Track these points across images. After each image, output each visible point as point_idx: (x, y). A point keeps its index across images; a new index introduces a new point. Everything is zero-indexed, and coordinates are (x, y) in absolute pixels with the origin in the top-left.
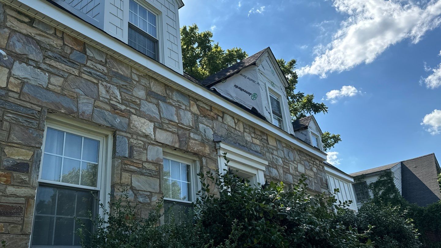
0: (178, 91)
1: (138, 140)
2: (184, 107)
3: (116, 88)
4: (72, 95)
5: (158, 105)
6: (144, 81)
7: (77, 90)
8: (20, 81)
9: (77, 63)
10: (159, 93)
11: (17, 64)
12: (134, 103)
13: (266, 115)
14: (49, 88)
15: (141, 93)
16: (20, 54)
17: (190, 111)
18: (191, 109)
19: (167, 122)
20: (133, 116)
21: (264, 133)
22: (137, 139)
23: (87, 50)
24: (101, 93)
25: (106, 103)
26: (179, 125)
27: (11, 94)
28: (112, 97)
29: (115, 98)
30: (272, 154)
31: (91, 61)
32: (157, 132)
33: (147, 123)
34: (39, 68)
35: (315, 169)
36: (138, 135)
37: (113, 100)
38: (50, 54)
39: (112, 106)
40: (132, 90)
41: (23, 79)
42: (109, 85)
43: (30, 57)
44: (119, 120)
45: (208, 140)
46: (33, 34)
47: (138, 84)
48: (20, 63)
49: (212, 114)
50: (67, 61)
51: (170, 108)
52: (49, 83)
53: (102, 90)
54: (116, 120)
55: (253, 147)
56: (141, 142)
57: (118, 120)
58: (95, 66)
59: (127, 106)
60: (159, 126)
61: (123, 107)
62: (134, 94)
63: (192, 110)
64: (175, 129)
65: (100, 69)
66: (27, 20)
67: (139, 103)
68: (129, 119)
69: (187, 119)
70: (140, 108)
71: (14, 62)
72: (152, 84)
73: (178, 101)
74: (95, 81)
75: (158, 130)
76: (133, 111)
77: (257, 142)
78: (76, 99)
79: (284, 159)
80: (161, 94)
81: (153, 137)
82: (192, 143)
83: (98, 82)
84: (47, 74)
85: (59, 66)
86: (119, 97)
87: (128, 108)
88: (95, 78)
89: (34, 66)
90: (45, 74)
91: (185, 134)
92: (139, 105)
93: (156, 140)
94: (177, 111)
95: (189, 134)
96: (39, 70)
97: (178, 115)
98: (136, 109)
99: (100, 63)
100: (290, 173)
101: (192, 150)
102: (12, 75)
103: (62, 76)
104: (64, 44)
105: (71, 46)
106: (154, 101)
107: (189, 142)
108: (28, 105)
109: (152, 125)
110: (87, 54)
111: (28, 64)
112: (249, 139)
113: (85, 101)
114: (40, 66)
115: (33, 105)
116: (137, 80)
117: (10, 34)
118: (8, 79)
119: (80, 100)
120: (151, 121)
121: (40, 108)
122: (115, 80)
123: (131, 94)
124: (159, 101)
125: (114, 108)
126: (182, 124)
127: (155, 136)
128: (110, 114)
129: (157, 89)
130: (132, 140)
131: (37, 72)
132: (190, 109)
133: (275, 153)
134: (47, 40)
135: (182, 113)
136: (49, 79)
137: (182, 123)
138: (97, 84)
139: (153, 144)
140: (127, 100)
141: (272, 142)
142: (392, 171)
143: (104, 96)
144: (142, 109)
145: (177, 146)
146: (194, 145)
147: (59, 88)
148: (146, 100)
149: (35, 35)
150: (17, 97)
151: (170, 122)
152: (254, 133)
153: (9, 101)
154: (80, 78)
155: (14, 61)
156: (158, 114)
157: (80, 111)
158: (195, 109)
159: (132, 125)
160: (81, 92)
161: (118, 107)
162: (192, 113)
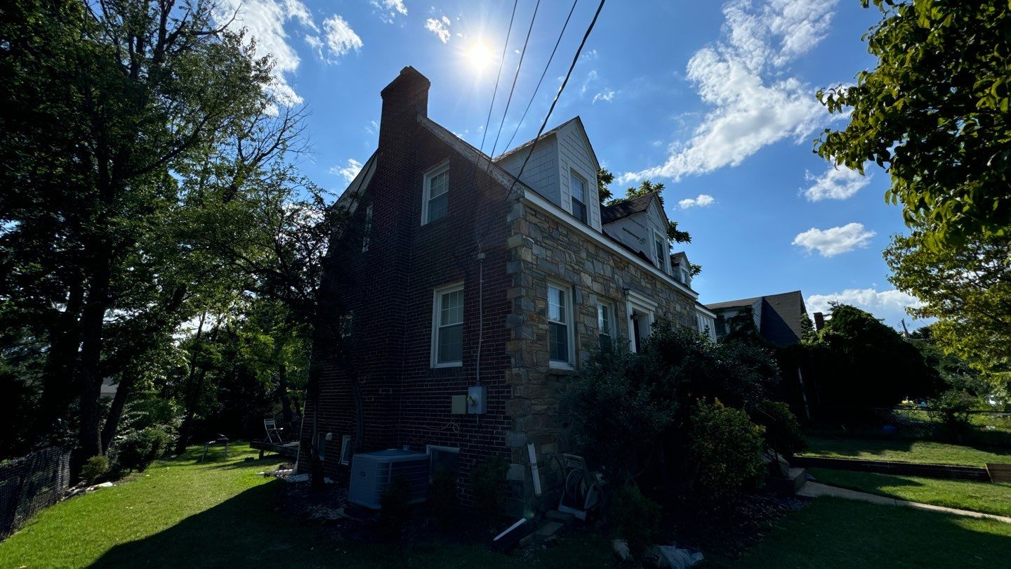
0: (603, 249)
2: (606, 262)
3: (573, 253)
4: (556, 262)
5: (593, 263)
6: (585, 245)
7: (557, 258)
8: (536, 257)
9: (556, 239)
10: (593, 253)
11: (533, 245)
12: (582, 263)
13: (653, 260)
14: (547, 259)
15: (584, 255)
19: (598, 275)
20: (582, 273)
21: (654, 277)
22: (585, 290)
23: (559, 227)
24: (567, 258)
25: (570, 265)
26: (604, 277)
29: (573, 261)
30: (659, 296)
31: (562, 235)
32: (593, 284)
33: (588, 278)
35: (688, 308)
36: (585, 287)
37: (572, 263)
38: (545, 234)
39: (572, 267)
40: (580, 253)
42: (570, 252)
43: (538, 240)
44: (576, 277)
45: (620, 287)
46: (537, 222)
47: (583, 248)
48: (535, 245)
49: (622, 265)
50: (551, 238)
51: (599, 264)
52: (547, 256)
53: (567, 256)
55: (647, 291)
56: (586, 292)
58: (563, 238)
59: (578, 266)
60: (594, 280)
62: (581, 256)
64: (602, 281)
65: (566, 241)
67: (584, 262)
68: (580, 276)
69: (608, 272)
72: (588, 246)
73: (602, 257)
74: (564, 250)
75: (594, 282)
76: (581, 269)
77: (649, 286)
78: (558, 265)
79: (666, 299)
82: (611, 291)
85: (549, 243)
86: (575, 260)
87: (579, 268)
88: (564, 248)
89: (540, 245)
91: (608, 284)
92: (584, 264)
93: (593, 290)
94: (603, 266)
95: (610, 283)
96: (542, 247)
97: (603, 269)
99: (565, 235)
100: (670, 313)
101: (610, 296)
102: (533, 253)
103: (551, 250)
104: (549, 226)
105: (552, 226)
106: (591, 259)
107: (609, 290)
109: (591, 278)
110: (559, 230)
111: (538, 244)
112: (643, 284)
113: (561, 266)
114: (542, 245)
116: (582, 244)
120: (590, 276)
121: (545, 274)
122: (572, 247)
124: (594, 259)
127: (592, 287)
128: (572, 273)
129: (592, 250)
130: (582, 291)
131: (541, 249)
133: (661, 295)
134: (543, 225)
135: (605, 266)
136: (546, 253)
137: (605, 275)
138: (565, 252)
139: (592, 293)
140: (578, 262)
141: (659, 285)
142: (753, 307)
143: (568, 260)
144: (585, 267)
145: (603, 293)
146: (613, 293)
147: (551, 258)
148: (587, 260)
149: (539, 223)
150: (536, 268)
151: (600, 275)
152: (647, 278)
154: (558, 249)
156: (594, 269)
157: (560, 273)
158: (611, 263)
159: (582, 280)
160: (559, 259)
161: (575, 268)
162: (611, 266)
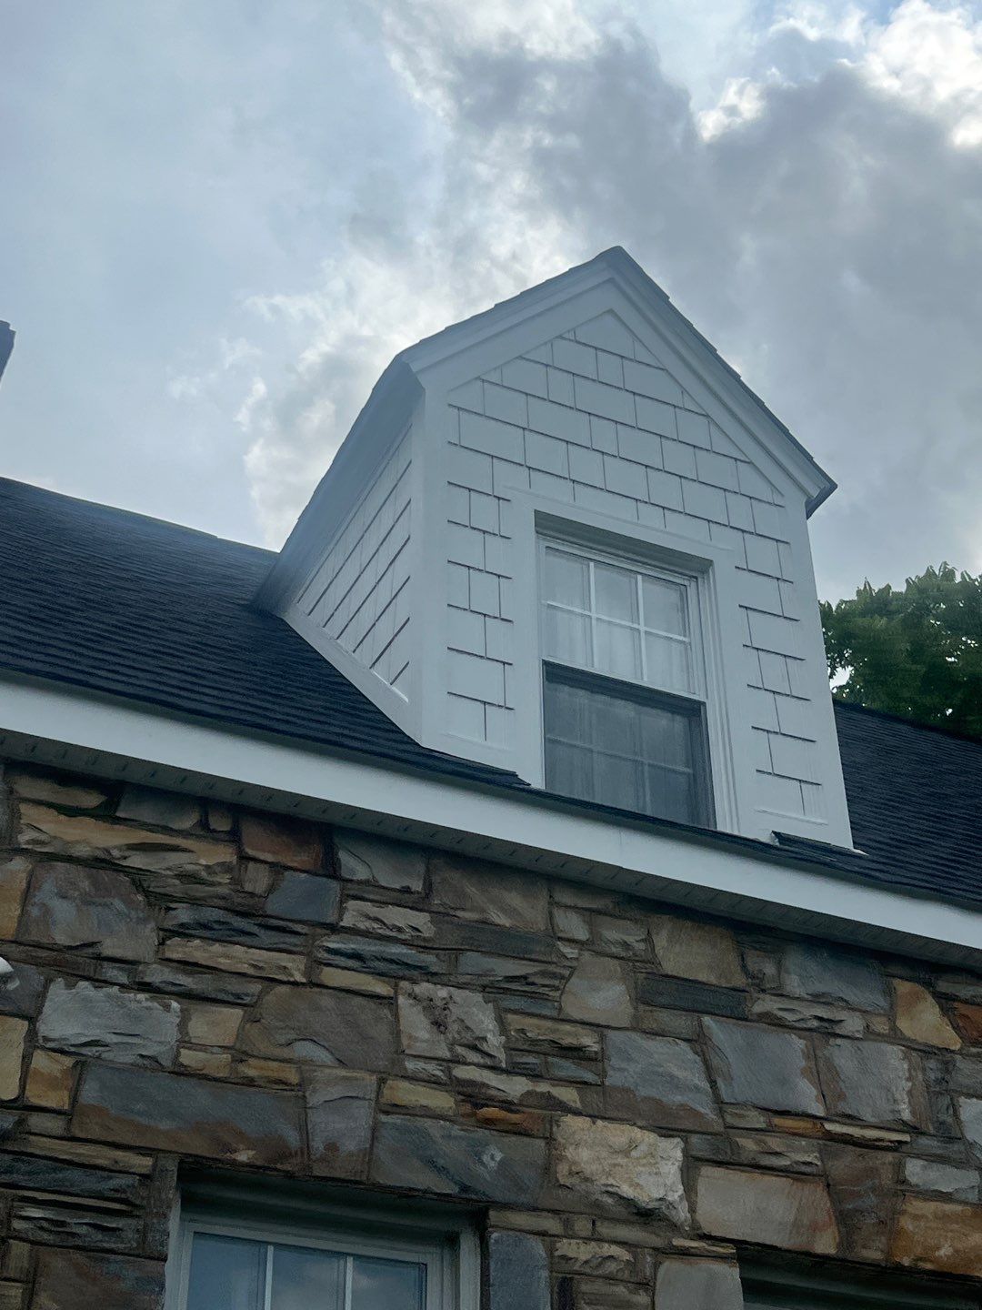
1: (600, 1240)
2: (853, 1024)
3: (478, 997)
4: (282, 1076)
5: (698, 1041)
6: (617, 936)
7: (304, 1050)
8: (68, 1062)
9: (298, 928)
10: (702, 977)
11: (58, 990)
12: (574, 1053)
14: (182, 1065)
15: (605, 998)
16: (70, 948)
17: (895, 1037)
18: (904, 1025)
19: (758, 1121)
20: (569, 1120)
22: (596, 1238)
23: (343, 856)
24: (410, 1037)
25: (434, 1082)
26: (828, 1126)
27: (36, 1121)
28: (460, 1050)
29: (474, 1048)
31: (362, 899)
32: (701, 1187)
33: (643, 1148)
34: (145, 987)
36: (598, 1213)
37: (466, 1064)
38: (183, 914)
39: (459, 1093)
40: (557, 994)
41: (85, 1051)
42: (443, 992)
43: (107, 952)
44: (499, 1156)
46: (116, 853)
47: (587, 956)
48: (70, 986)
50: (255, 929)
51: (772, 1042)
52: (185, 1042)
53: (416, 1025)
54: (486, 1158)
56: (615, 1250)
57: (494, 1155)
58: (376, 920)
59: (535, 1076)
60: (714, 1150)
61: (516, 1087)
62: (572, 1010)
63: (908, 1033)
64: (804, 1154)
65: (400, 930)
66: (92, 800)
67: (596, 1048)
68: (550, 1140)
69: (881, 1086)
70: (603, 1074)
71: (46, 987)
72: (661, 941)
73: (817, 998)
74: (382, 988)
75: (707, 1171)
76: (569, 1095)
78: (296, 1092)
80: (715, 982)
81: (682, 1214)
82: (916, 1217)
83: (396, 987)
84: (175, 1005)
85: (222, 960)
86: (494, 1042)
87: (543, 1087)
88: (381, 974)
89: (122, 986)
90: (167, 1008)
91: (872, 1172)
92: (598, 1061)
93: (700, 1228)
94: (812, 1055)
95: (899, 1167)
96: (141, 996)
97: (823, 1075)
98: (582, 1084)
99: (403, 898)
101: (921, 1259)
102: (41, 1041)
103: (235, 1001)
104: (244, 858)
105: (269, 858)
106: (681, 1022)
107: (896, 1213)
108: (103, 1156)
109: (673, 1151)
110: (345, 874)
111: (100, 983)
113: (336, 1092)
114: (147, 979)
115: (119, 1154)
116: (582, 934)
117: (31, 875)
118: (26, 1059)
119: (314, 1091)
120: (666, 1132)
121: (148, 1161)
122: (473, 962)
123: (555, 1014)
124: (707, 1020)
125: (472, 1096)
126: (850, 1119)
127: (692, 1210)
128: (456, 1131)
129: (690, 957)
130: (566, 1247)
131: (133, 1006)
132: (894, 1028)
134: (174, 859)
135: (842, 1057)
136: (183, 1026)
137: (849, 1116)
138: (390, 1002)
139: (684, 1253)
140: (533, 1046)
143: (421, 1048)
144: (613, 1079)
145: (826, 1244)
146: (936, 1230)
147: (226, 1057)
148: (636, 1027)
149: (127, 854)
150: (60, 1132)
151: (777, 1121)
153: (32, 1155)
154: (316, 990)
155: (49, 981)
156: (706, 1086)
157: (318, 1145)
158: (925, 1023)
159: (562, 1169)
160: (322, 1055)
161: (493, 1092)
162: (910, 1046)
